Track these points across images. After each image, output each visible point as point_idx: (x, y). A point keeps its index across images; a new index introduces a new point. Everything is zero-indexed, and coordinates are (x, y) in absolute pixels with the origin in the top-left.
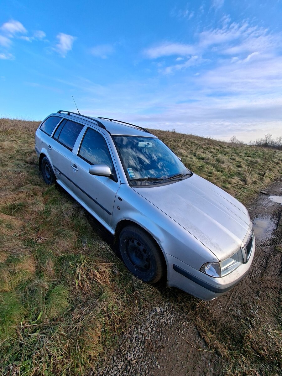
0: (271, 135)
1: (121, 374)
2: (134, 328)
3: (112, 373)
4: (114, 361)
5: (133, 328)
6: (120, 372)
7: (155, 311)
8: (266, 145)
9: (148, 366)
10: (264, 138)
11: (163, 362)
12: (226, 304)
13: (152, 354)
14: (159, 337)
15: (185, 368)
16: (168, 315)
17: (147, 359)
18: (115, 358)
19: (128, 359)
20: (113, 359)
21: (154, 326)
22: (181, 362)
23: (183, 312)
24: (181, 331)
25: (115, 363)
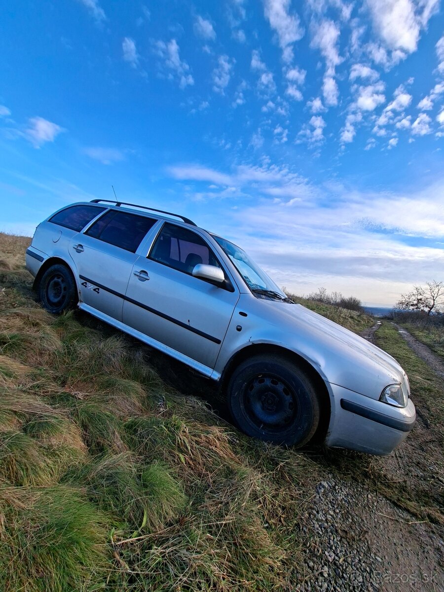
0: (325, 290)
1: (335, 585)
2: (310, 516)
3: (321, 587)
4: (312, 569)
5: (308, 515)
6: (333, 582)
7: (321, 487)
8: (321, 300)
9: (363, 562)
10: (318, 293)
11: (379, 551)
12: (399, 465)
13: (358, 546)
14: (351, 520)
15: (411, 550)
16: (341, 489)
17: (355, 553)
18: (311, 564)
19: (331, 561)
20: (308, 565)
21: (334, 507)
22: (402, 545)
23: (358, 482)
24: (373, 507)
25: (315, 571)
